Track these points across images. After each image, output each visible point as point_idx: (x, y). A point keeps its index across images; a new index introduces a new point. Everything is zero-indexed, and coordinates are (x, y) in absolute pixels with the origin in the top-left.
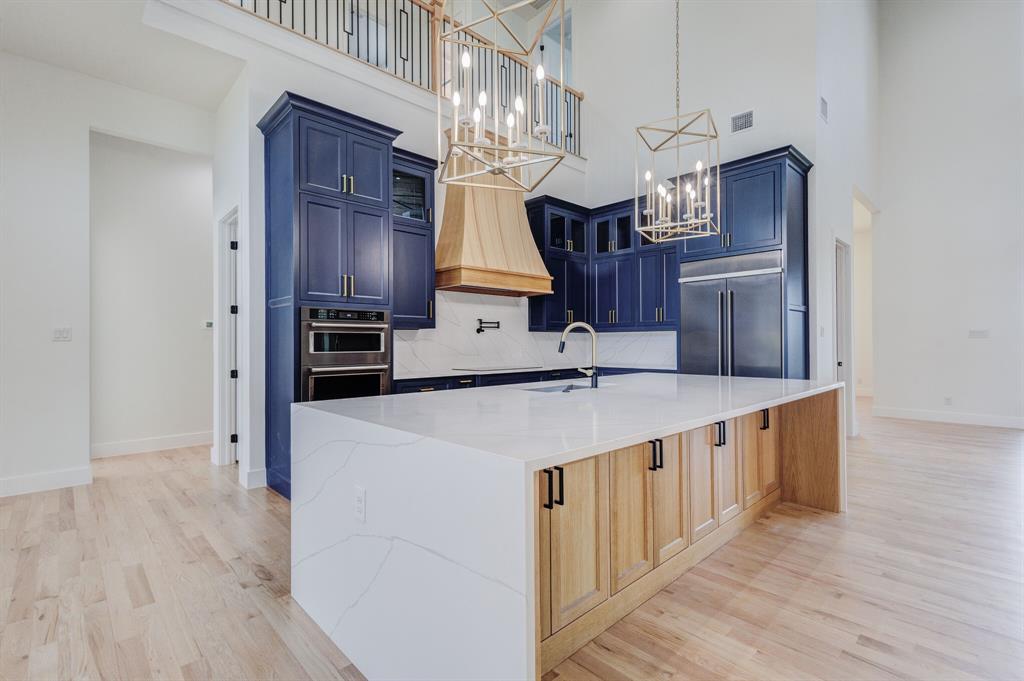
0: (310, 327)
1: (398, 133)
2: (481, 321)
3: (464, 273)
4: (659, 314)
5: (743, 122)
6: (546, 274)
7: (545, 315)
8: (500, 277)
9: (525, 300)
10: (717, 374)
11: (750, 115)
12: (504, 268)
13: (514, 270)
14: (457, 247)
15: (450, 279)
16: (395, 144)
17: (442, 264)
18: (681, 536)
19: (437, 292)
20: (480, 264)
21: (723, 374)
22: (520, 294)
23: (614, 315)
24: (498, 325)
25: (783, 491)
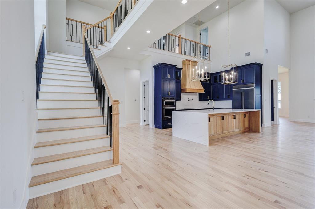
0: (164, 101)
1: (176, 66)
2: (189, 99)
3: (187, 90)
4: (228, 97)
5: (248, 54)
6: (203, 89)
7: (202, 97)
8: (194, 90)
9: (198, 94)
10: (241, 109)
11: (249, 53)
12: (194, 88)
13: (196, 88)
14: (185, 85)
15: (184, 91)
16: (176, 67)
17: (182, 88)
18: (227, 131)
19: (182, 93)
20: (190, 88)
21: (242, 109)
22: (197, 93)
23: (218, 97)
24: (192, 99)
25: (250, 129)
